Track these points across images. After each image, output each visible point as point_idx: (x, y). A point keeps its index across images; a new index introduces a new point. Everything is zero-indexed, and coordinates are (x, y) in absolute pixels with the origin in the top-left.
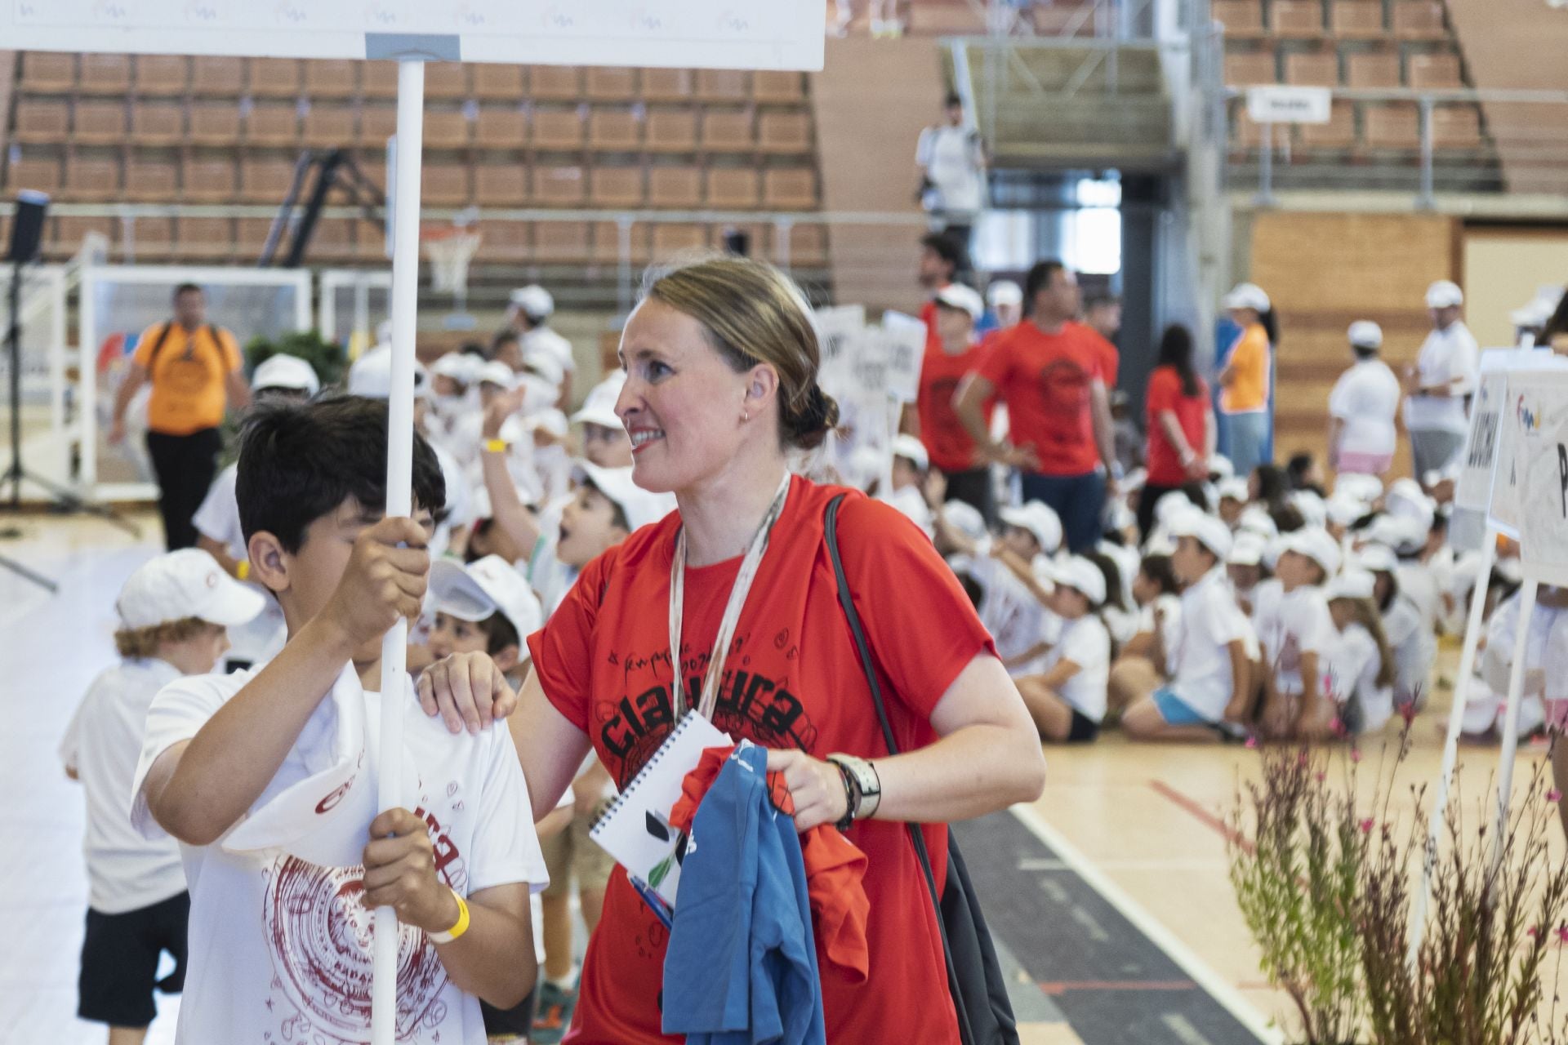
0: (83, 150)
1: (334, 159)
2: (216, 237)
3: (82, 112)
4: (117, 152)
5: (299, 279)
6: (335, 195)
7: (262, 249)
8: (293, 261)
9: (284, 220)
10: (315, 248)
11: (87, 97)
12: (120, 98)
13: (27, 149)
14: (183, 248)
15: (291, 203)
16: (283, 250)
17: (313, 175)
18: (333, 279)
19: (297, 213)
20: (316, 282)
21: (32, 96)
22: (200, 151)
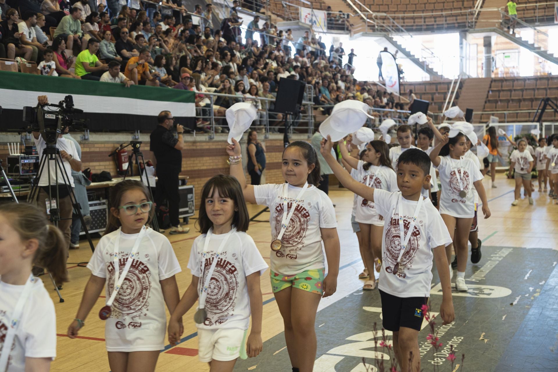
0: (501, 101)
1: (548, 99)
2: (525, 117)
3: (501, 93)
4: (508, 101)
5: (538, 124)
6: (548, 107)
7: (532, 119)
8: (538, 121)
9: (537, 112)
10: (543, 118)
11: (503, 90)
12: (510, 91)
13: (489, 101)
14: (519, 119)
15: (539, 109)
16: (536, 119)
17: (543, 103)
18: (544, 124)
19: (540, 111)
20: (541, 125)
21: (492, 91)
22: (525, 100)
